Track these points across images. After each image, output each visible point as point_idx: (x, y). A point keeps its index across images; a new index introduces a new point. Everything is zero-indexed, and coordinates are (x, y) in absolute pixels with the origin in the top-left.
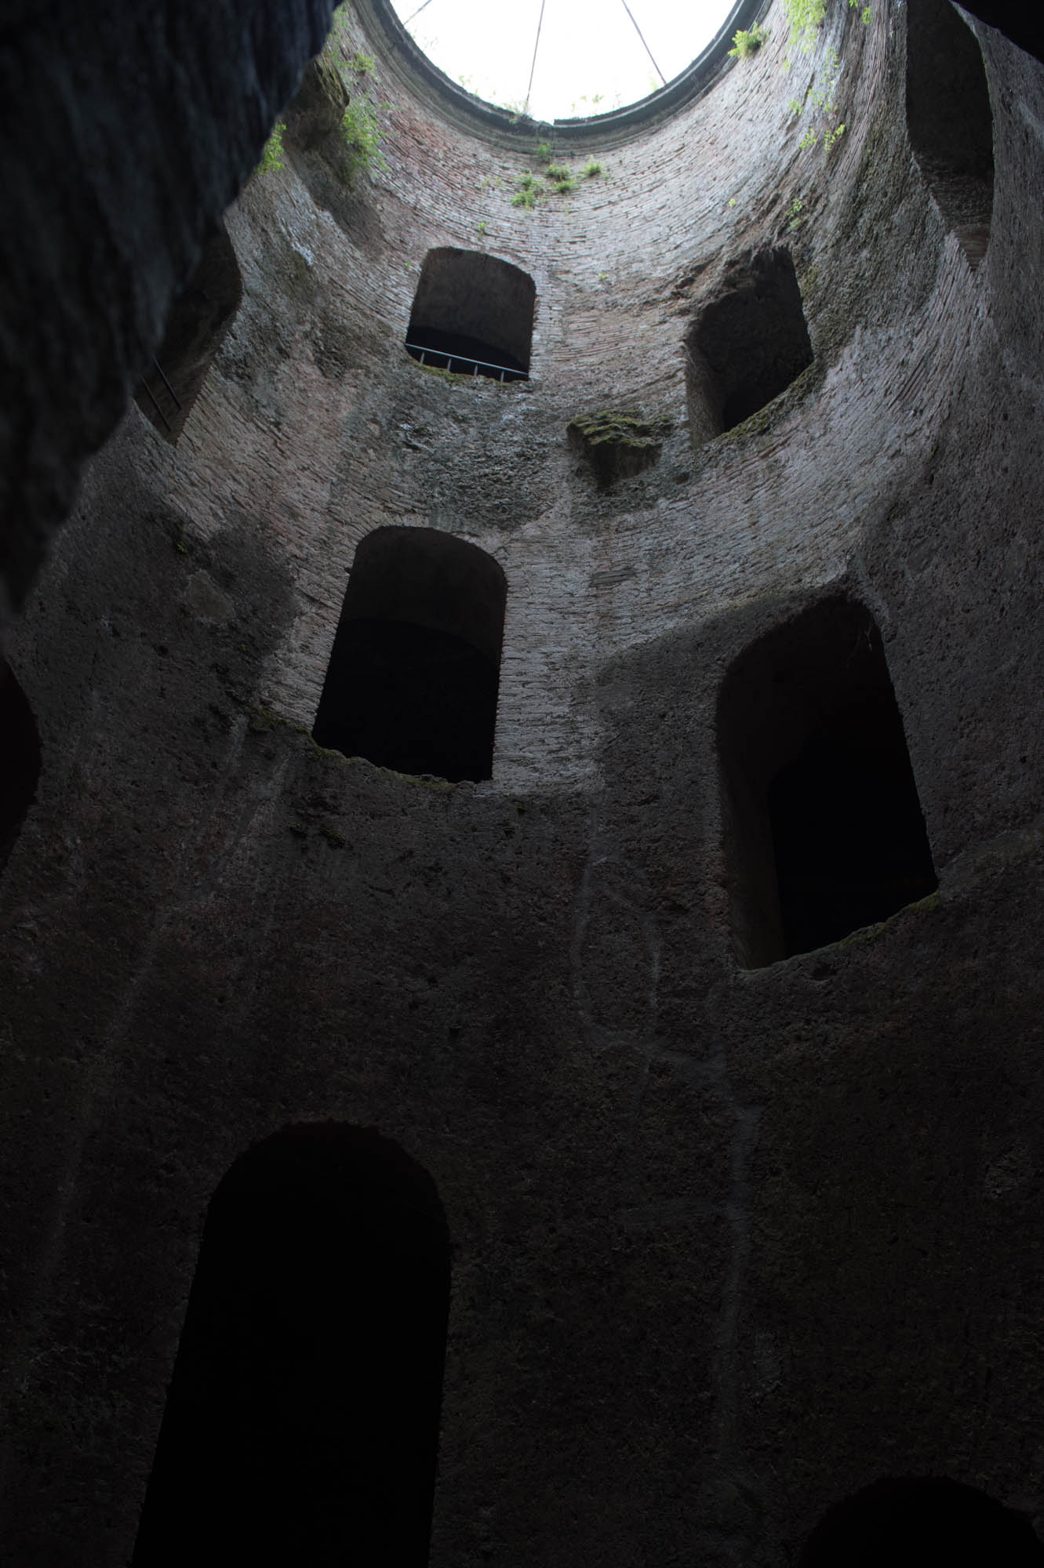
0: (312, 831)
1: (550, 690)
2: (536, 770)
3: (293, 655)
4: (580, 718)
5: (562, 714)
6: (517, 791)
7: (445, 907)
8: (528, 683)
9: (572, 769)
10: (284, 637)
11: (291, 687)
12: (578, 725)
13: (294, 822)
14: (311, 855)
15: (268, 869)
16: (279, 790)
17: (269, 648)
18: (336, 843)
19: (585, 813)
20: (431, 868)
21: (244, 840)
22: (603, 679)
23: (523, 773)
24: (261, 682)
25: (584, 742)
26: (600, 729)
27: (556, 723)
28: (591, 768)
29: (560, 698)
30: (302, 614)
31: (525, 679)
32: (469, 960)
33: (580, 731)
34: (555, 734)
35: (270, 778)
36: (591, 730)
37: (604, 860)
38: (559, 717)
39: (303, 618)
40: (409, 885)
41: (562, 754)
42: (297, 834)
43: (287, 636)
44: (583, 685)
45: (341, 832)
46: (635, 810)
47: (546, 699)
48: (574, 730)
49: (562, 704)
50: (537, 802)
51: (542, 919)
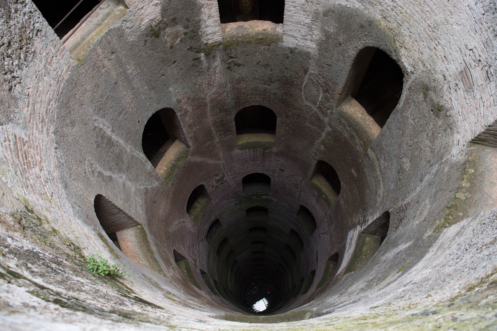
0: (232, 65)
1: (304, 11)
2: (296, 40)
3: (207, 23)
4: (314, 27)
5: (307, 22)
6: (290, 46)
7: (270, 73)
8: (296, 7)
9: (309, 43)
10: (202, 19)
11: (211, 33)
12: (313, 29)
13: (226, 66)
14: (233, 70)
15: (225, 77)
16: (220, 62)
17: (198, 29)
18: (239, 65)
19: (310, 59)
20: (266, 65)
21: (216, 76)
22: (325, 14)
23: (292, 40)
24: (202, 40)
25: (313, 36)
26: (320, 34)
27: (305, 25)
28: (314, 45)
29: (308, 16)
30: (203, 5)
31: (295, 5)
32: (277, 82)
33: (313, 31)
34: (304, 30)
35: (216, 61)
36: (317, 34)
37: (313, 72)
38: (306, 23)
39: (204, 6)
40: (260, 68)
41: (306, 37)
42: (228, 68)
43: (202, 18)
44: (316, 13)
45: (240, 62)
46: (324, 65)
47: (302, 15)
48: (311, 30)
49: (308, 19)
50: (296, 51)
51: (295, 78)
